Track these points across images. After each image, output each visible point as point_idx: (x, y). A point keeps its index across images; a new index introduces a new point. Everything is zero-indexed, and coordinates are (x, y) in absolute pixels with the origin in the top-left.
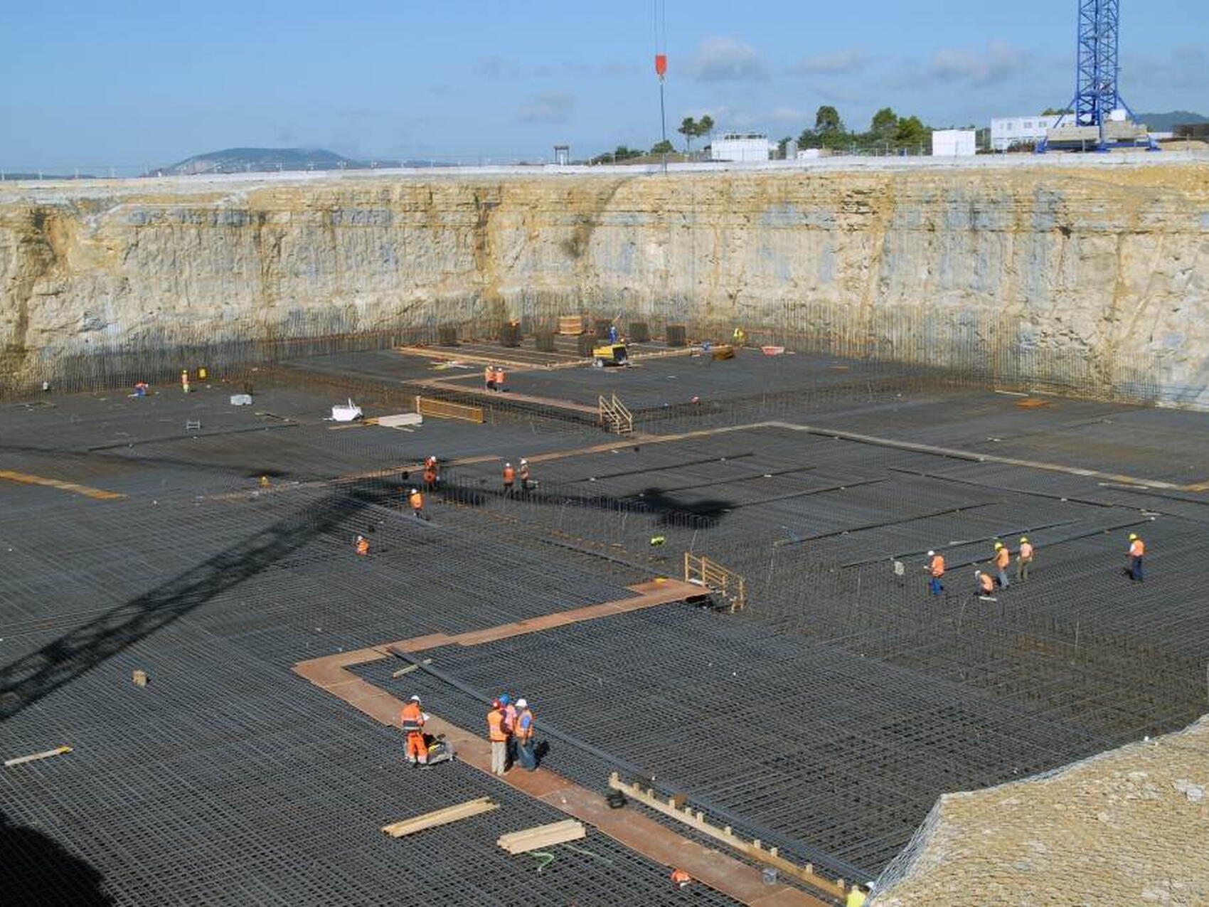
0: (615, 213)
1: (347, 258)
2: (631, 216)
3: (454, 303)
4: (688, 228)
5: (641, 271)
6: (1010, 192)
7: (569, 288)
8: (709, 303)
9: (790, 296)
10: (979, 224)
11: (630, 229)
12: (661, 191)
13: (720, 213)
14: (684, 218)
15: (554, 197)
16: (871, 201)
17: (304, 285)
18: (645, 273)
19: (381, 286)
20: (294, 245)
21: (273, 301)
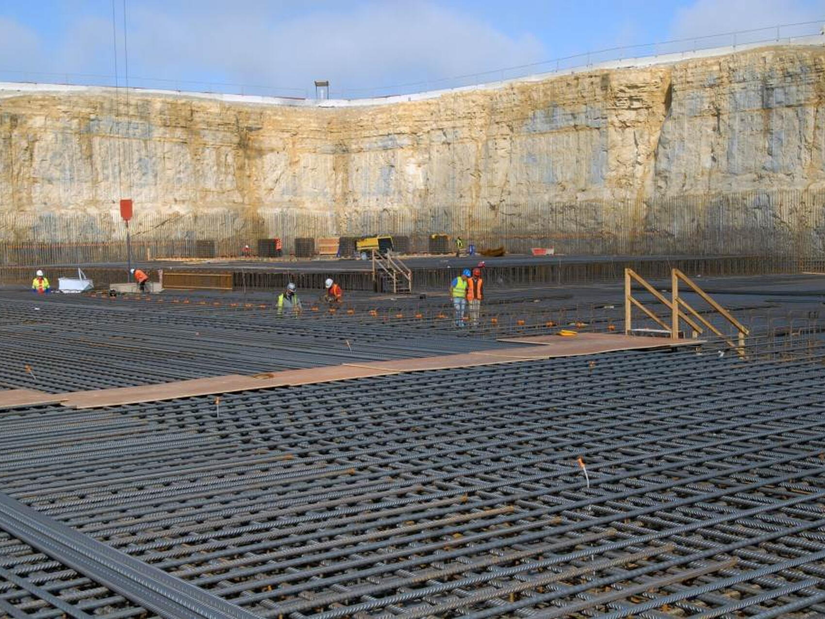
0: (374, 138)
1: (104, 168)
2: (391, 139)
3: (213, 219)
4: (449, 144)
5: (400, 192)
6: (810, 62)
7: (328, 214)
8: (470, 216)
9: (558, 199)
10: (773, 102)
11: (389, 151)
12: (420, 113)
13: (482, 126)
14: (444, 134)
15: (314, 125)
16: (645, 96)
17: (57, 192)
18: (404, 193)
19: (139, 198)
20: (47, 149)
21: (23, 205)
